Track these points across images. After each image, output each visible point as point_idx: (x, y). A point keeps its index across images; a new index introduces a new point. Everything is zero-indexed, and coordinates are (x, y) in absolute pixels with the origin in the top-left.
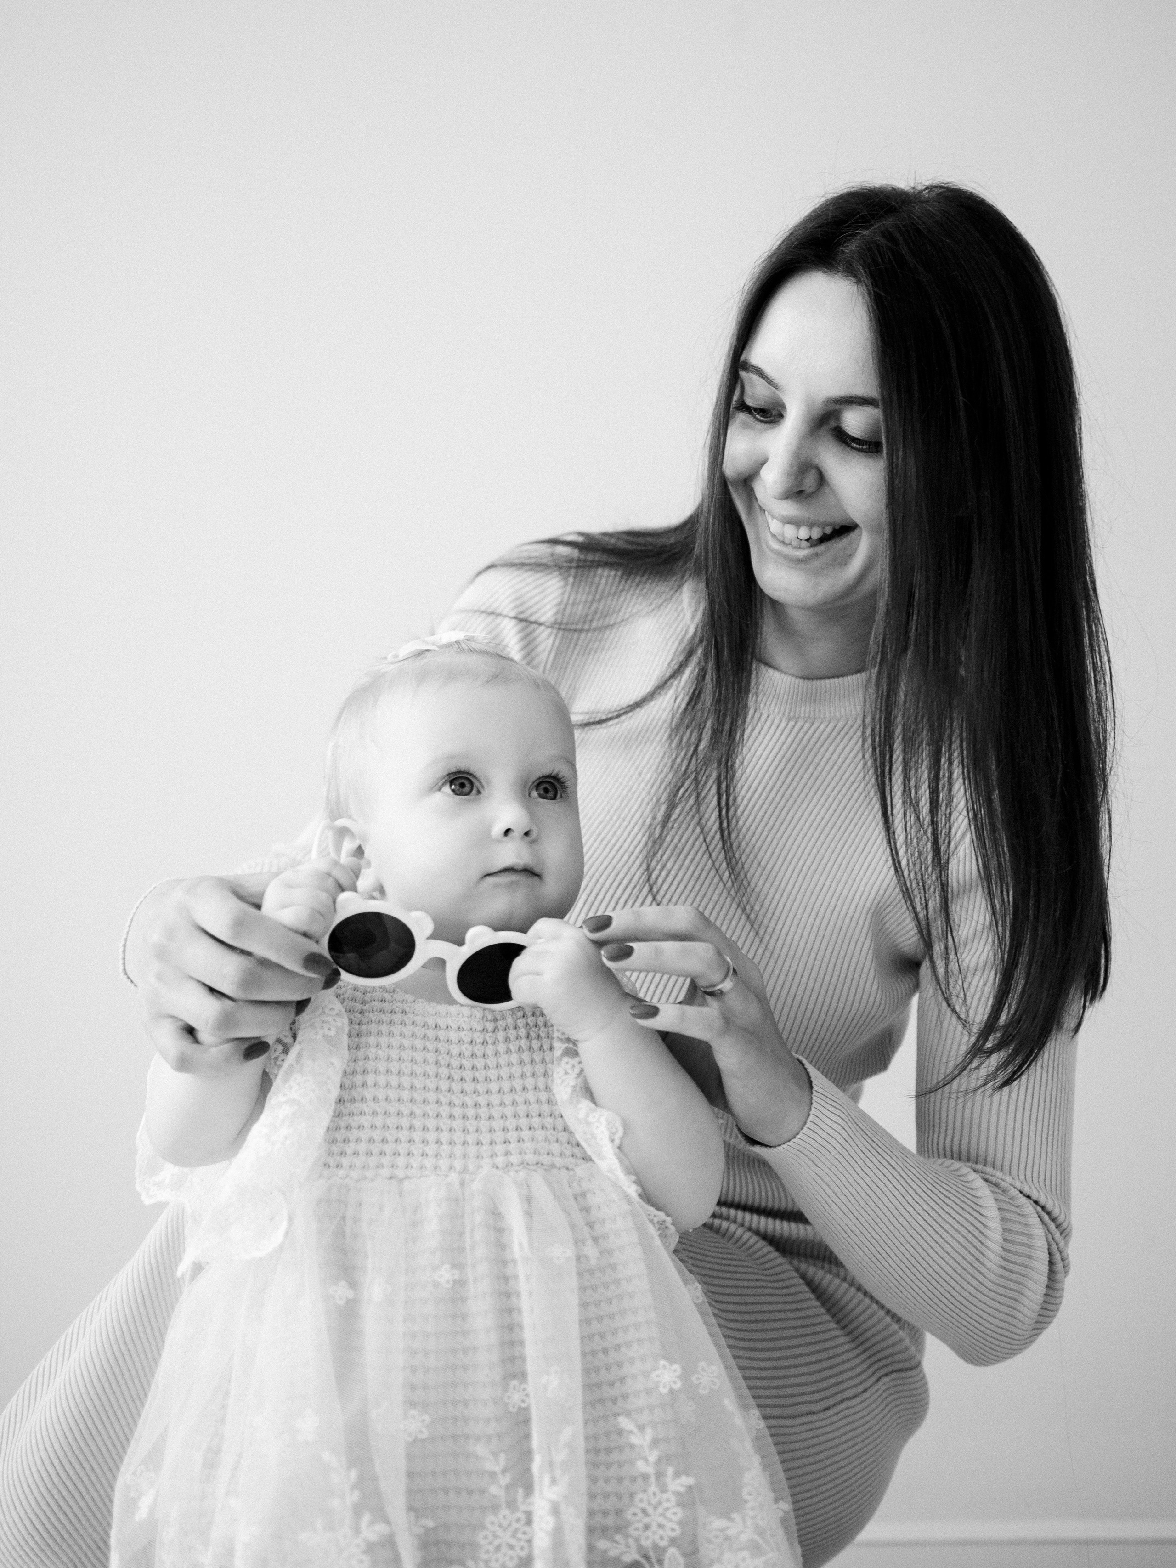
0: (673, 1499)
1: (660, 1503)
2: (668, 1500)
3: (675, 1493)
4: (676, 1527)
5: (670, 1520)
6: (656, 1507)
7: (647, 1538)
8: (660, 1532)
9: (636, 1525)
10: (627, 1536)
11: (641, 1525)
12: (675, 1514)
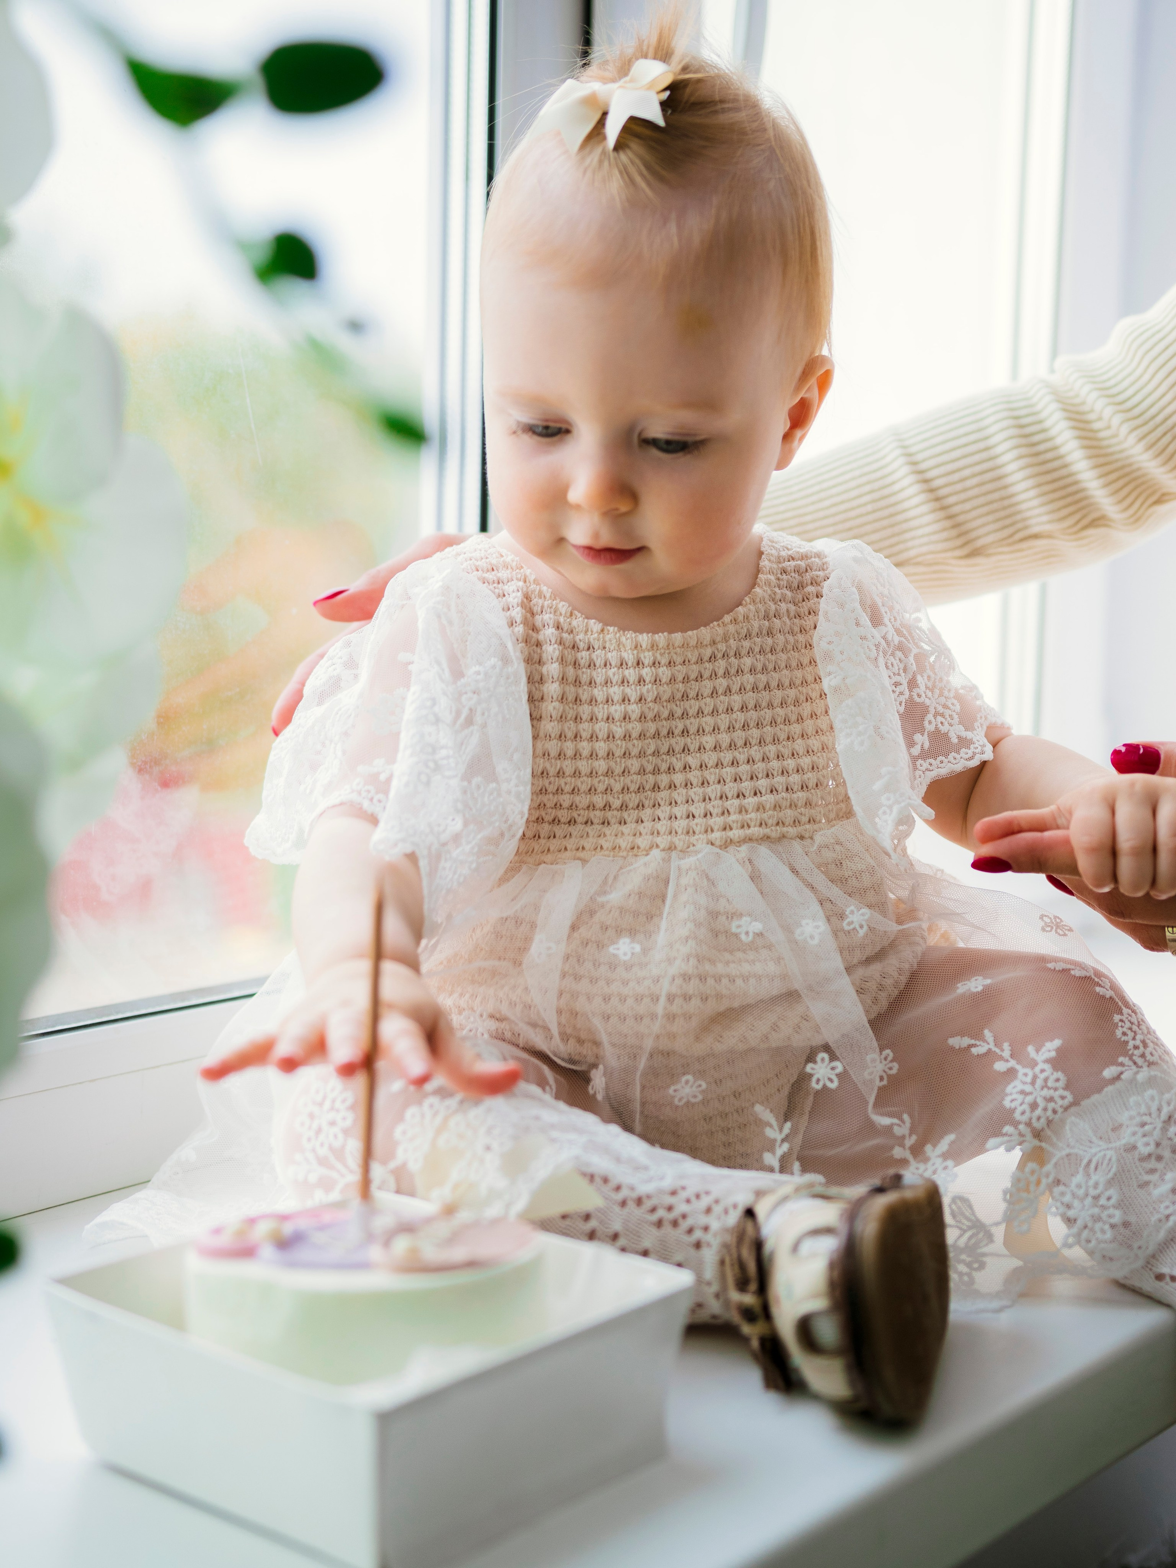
0: (1047, 1067)
1: (1035, 1077)
2: (1042, 1071)
3: (1047, 1061)
4: (1066, 1093)
5: (1056, 1089)
6: (1033, 1083)
7: (1039, 1118)
8: (1051, 1105)
9: (1020, 1110)
10: (1016, 1124)
11: (1025, 1107)
12: (1057, 1080)
